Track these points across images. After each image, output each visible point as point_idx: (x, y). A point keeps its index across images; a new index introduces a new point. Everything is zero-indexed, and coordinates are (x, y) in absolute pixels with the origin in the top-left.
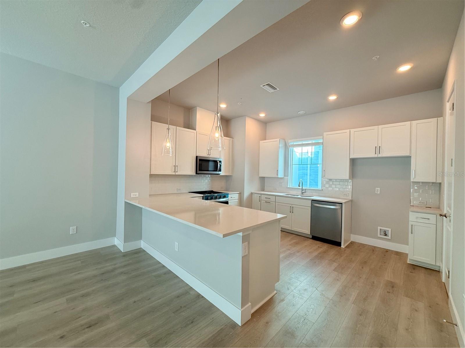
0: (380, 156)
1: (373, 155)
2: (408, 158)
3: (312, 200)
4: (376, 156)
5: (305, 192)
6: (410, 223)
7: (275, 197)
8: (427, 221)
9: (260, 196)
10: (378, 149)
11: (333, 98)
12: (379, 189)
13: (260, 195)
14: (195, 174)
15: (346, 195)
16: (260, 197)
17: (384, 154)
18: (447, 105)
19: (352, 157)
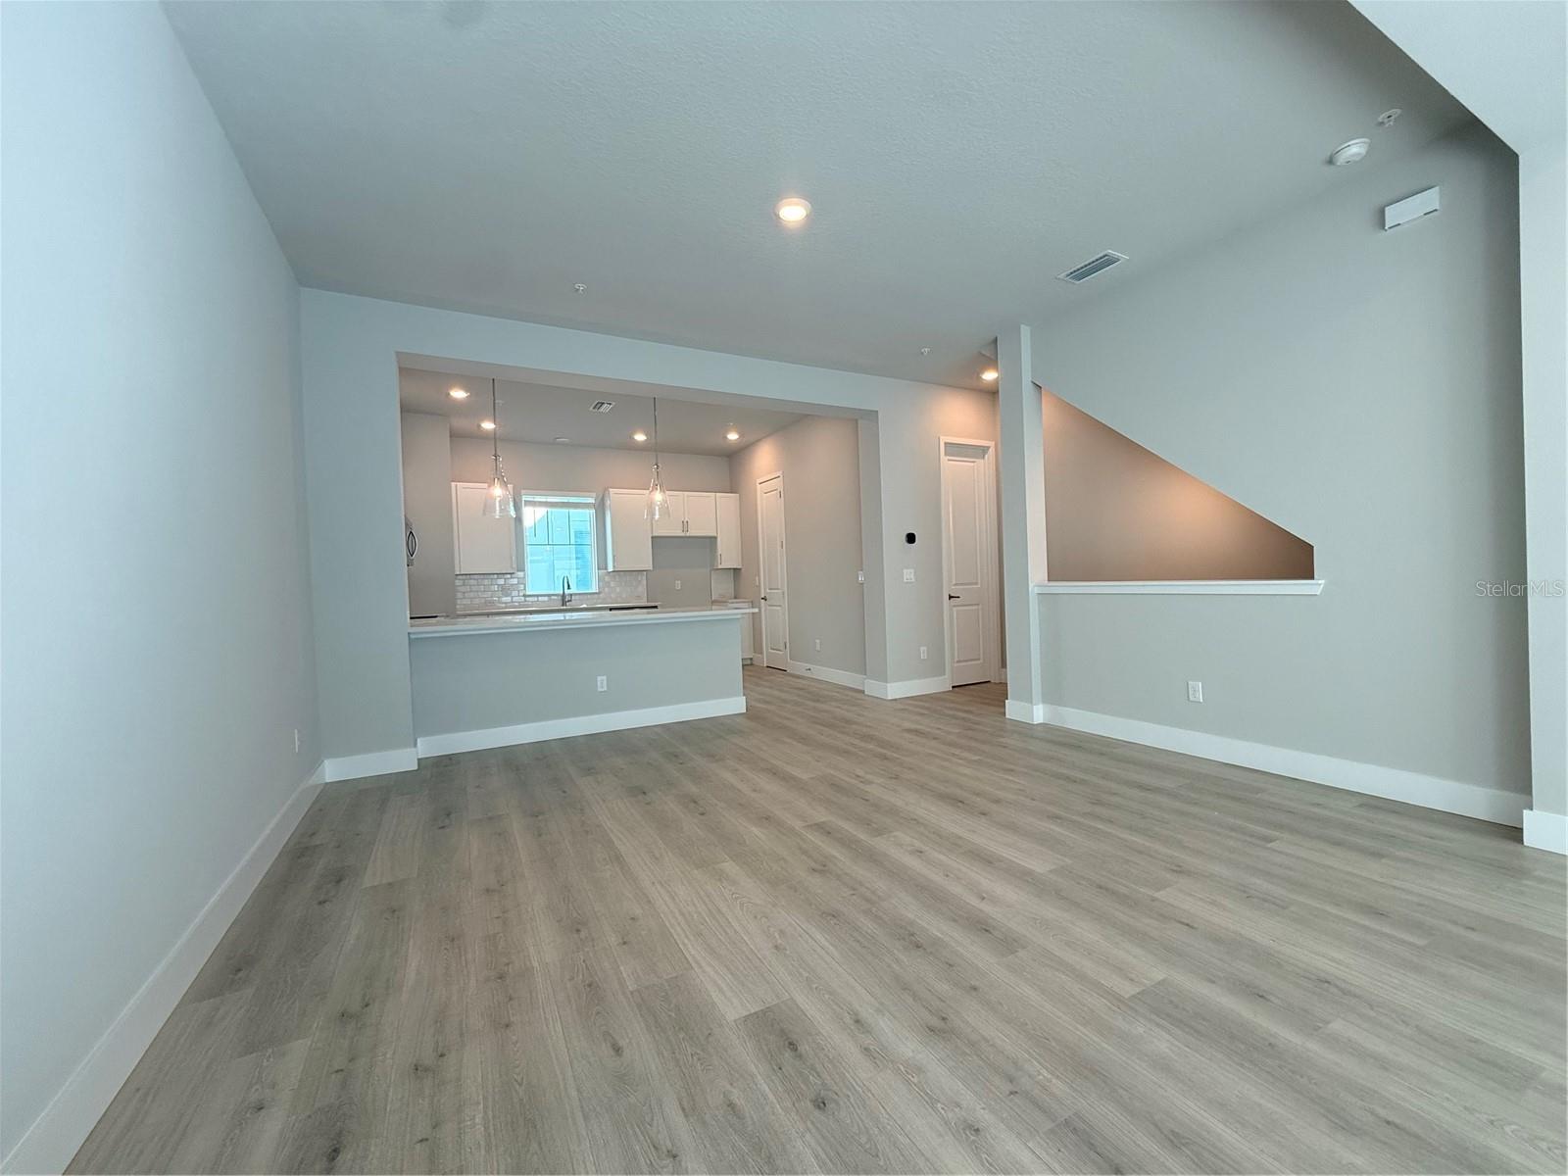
0: (688, 534)
1: (680, 533)
2: (715, 538)
4: (683, 535)
10: (685, 525)
11: (640, 437)
12: (680, 582)
15: (639, 596)
17: (692, 533)
18: (759, 486)
19: (655, 534)
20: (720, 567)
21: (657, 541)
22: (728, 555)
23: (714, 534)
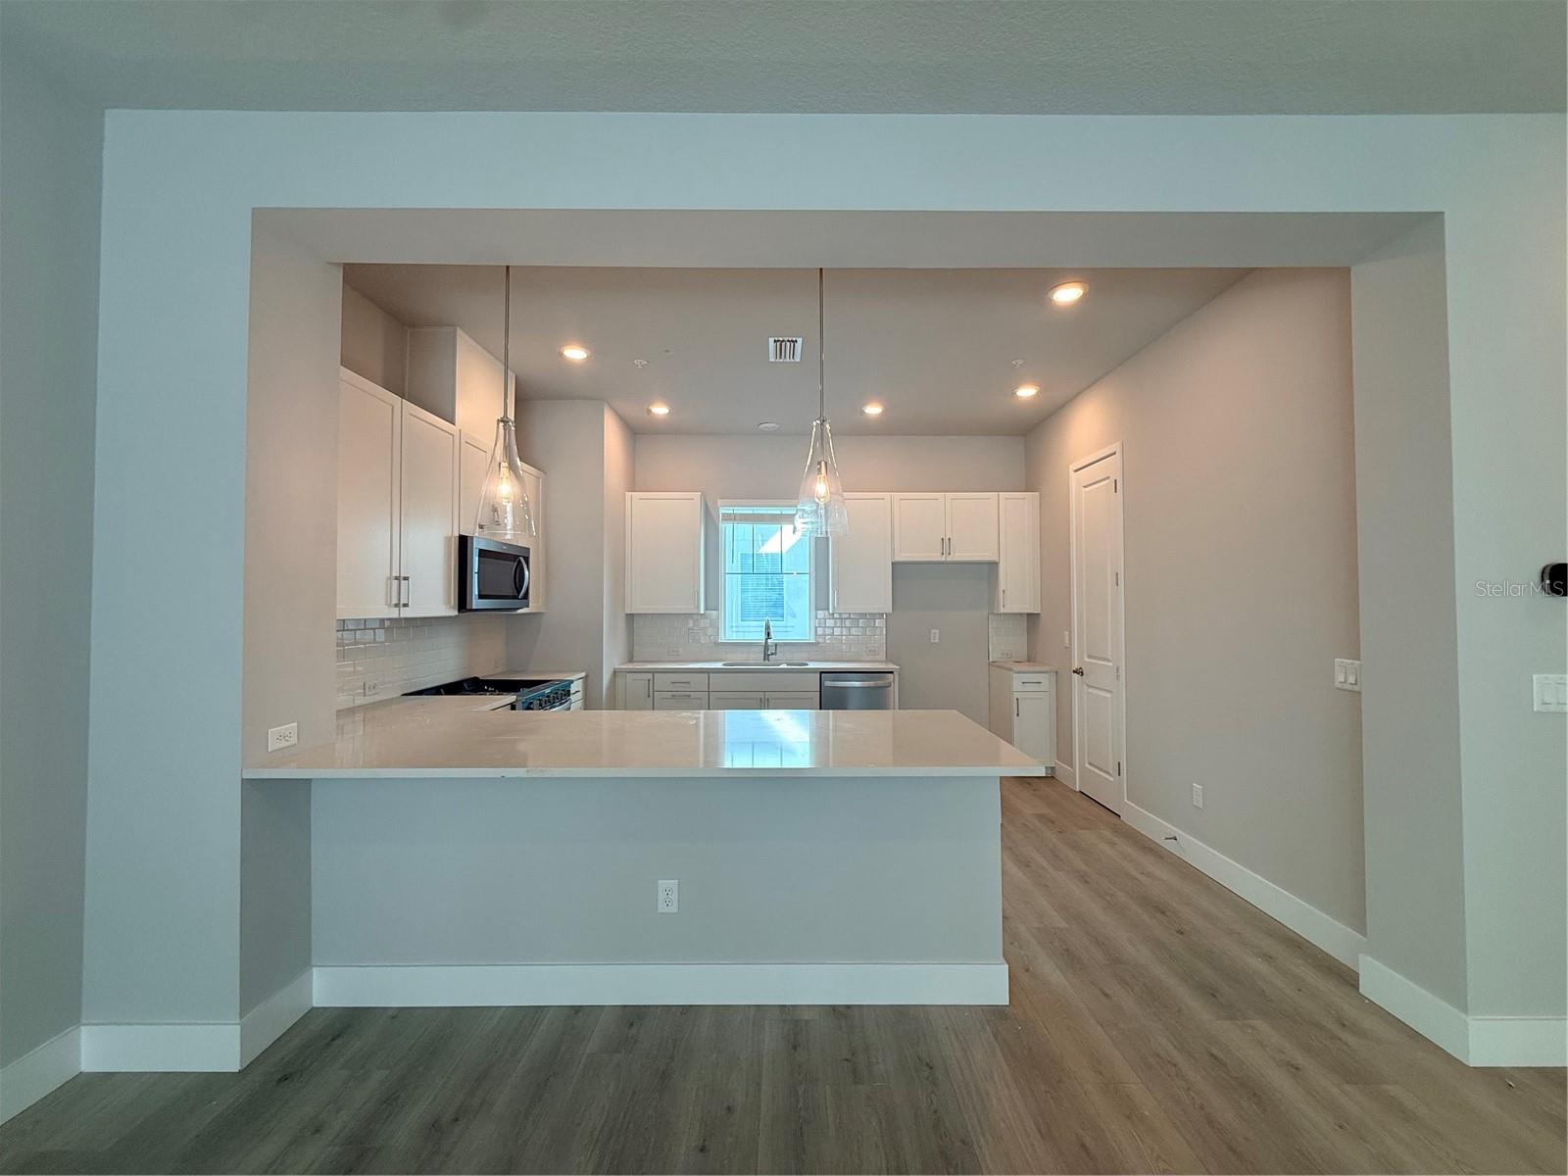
0: (949, 559)
1: (936, 557)
2: (993, 566)
3: (821, 673)
4: (943, 559)
5: (775, 654)
6: (1016, 695)
7: (707, 675)
8: (1036, 687)
9: (651, 678)
10: (946, 543)
12: (937, 631)
13: (650, 676)
14: (457, 613)
15: (874, 651)
16: (649, 680)
17: (959, 555)
18: (1073, 476)
19: (897, 559)
20: (1002, 611)
21: (902, 572)
22: (1017, 592)
23: (995, 558)
